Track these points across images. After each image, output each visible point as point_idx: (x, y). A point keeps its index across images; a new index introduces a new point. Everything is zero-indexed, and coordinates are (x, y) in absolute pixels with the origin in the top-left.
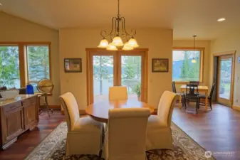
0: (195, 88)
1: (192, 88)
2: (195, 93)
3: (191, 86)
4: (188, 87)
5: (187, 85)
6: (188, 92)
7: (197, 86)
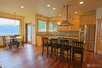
0: (15, 38)
1: (13, 38)
2: (15, 41)
3: (12, 37)
4: (11, 38)
5: (10, 37)
6: (12, 41)
7: (15, 37)
